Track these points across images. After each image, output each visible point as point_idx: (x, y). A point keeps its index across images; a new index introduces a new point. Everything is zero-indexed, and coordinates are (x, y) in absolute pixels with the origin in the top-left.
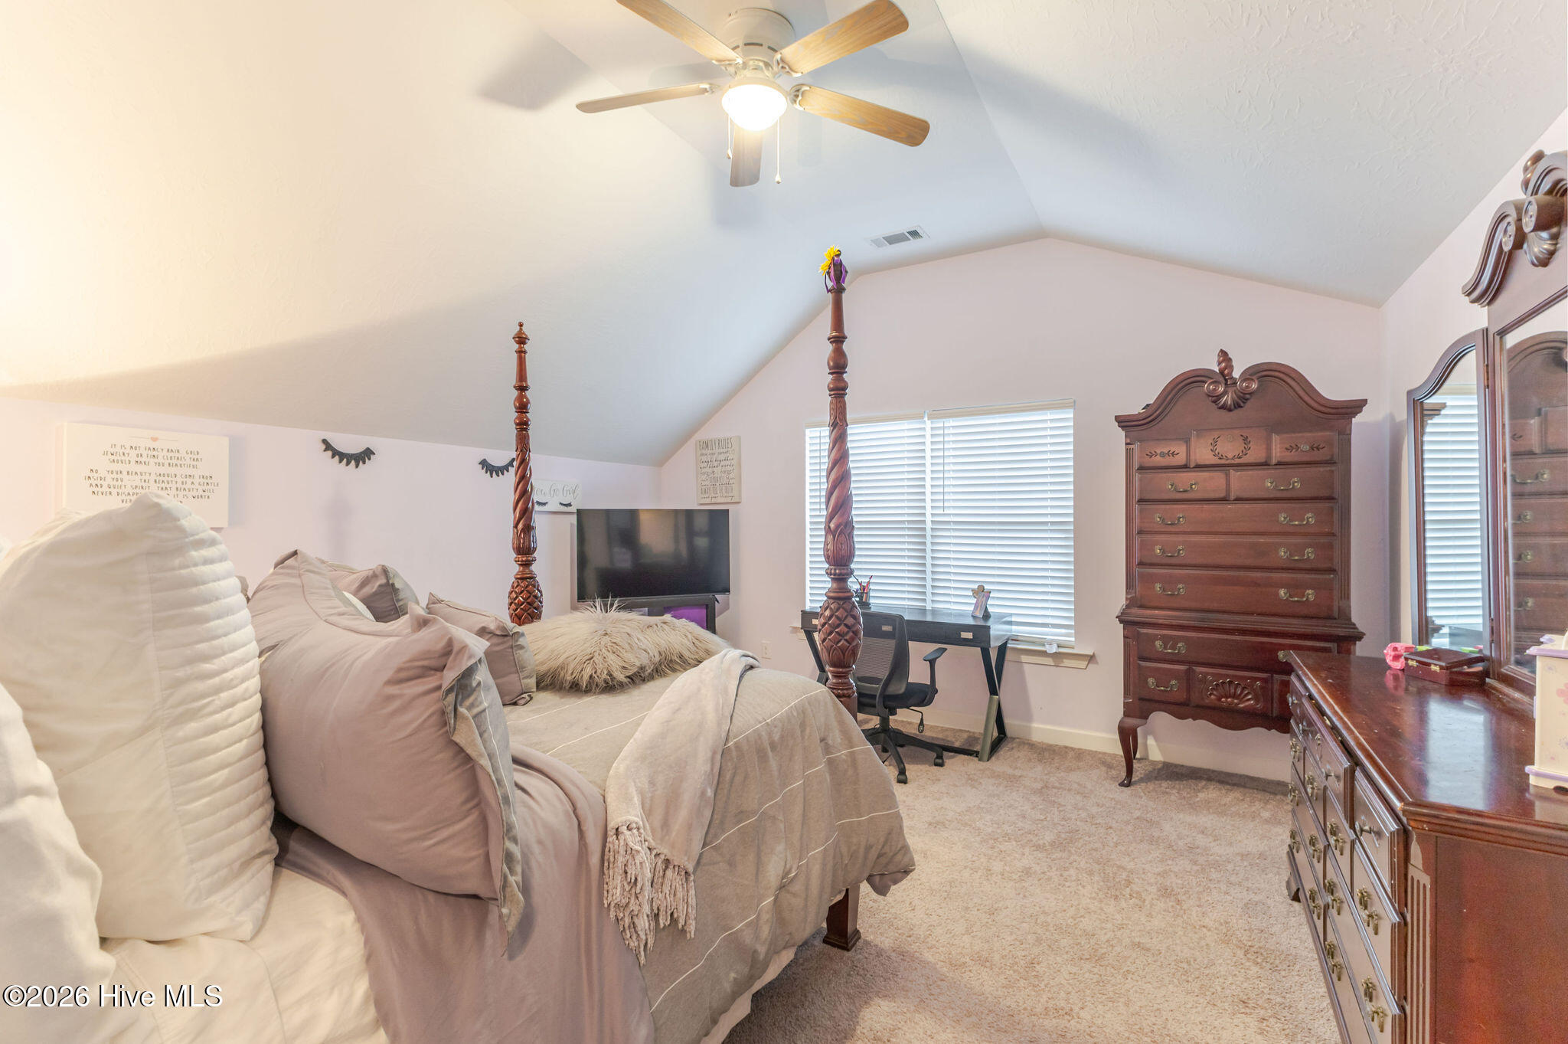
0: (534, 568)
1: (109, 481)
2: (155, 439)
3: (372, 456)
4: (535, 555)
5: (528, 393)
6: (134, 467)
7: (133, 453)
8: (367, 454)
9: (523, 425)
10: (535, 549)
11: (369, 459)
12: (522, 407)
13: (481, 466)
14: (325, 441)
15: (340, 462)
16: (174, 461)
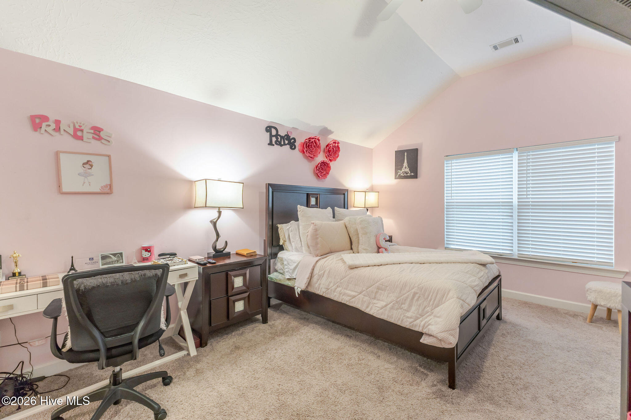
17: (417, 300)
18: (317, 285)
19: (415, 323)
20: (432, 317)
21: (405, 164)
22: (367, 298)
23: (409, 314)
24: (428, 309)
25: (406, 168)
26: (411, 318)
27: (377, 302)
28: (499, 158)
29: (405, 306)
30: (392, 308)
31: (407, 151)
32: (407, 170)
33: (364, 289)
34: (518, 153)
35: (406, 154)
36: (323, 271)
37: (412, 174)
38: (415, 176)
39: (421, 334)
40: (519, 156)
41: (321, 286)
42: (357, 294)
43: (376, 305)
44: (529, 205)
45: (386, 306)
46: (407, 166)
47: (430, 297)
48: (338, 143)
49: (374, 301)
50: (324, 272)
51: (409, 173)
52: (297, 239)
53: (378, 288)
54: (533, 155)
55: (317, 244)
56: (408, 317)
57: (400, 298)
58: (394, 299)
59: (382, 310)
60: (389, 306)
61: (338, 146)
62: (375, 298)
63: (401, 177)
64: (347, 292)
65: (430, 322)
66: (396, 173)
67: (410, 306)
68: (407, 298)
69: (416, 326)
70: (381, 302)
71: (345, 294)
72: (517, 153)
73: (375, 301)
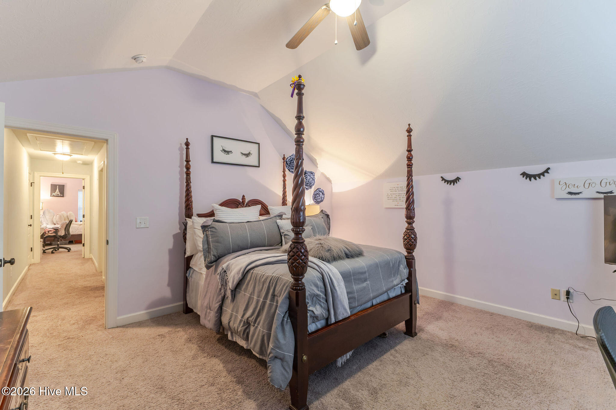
0: (414, 225)
1: (390, 196)
2: (398, 185)
3: (459, 180)
4: (414, 220)
5: (412, 153)
6: (394, 192)
7: (394, 189)
8: (458, 179)
9: (410, 166)
10: (414, 217)
11: (459, 181)
12: (410, 159)
13: (522, 176)
14: (442, 177)
15: (447, 184)
16: (402, 190)
21: (57, 190)
31: (59, 185)
32: (59, 193)
35: (58, 186)
37: (62, 195)
38: (63, 196)
46: (58, 191)
51: (59, 195)
63: (54, 196)
66: (51, 194)
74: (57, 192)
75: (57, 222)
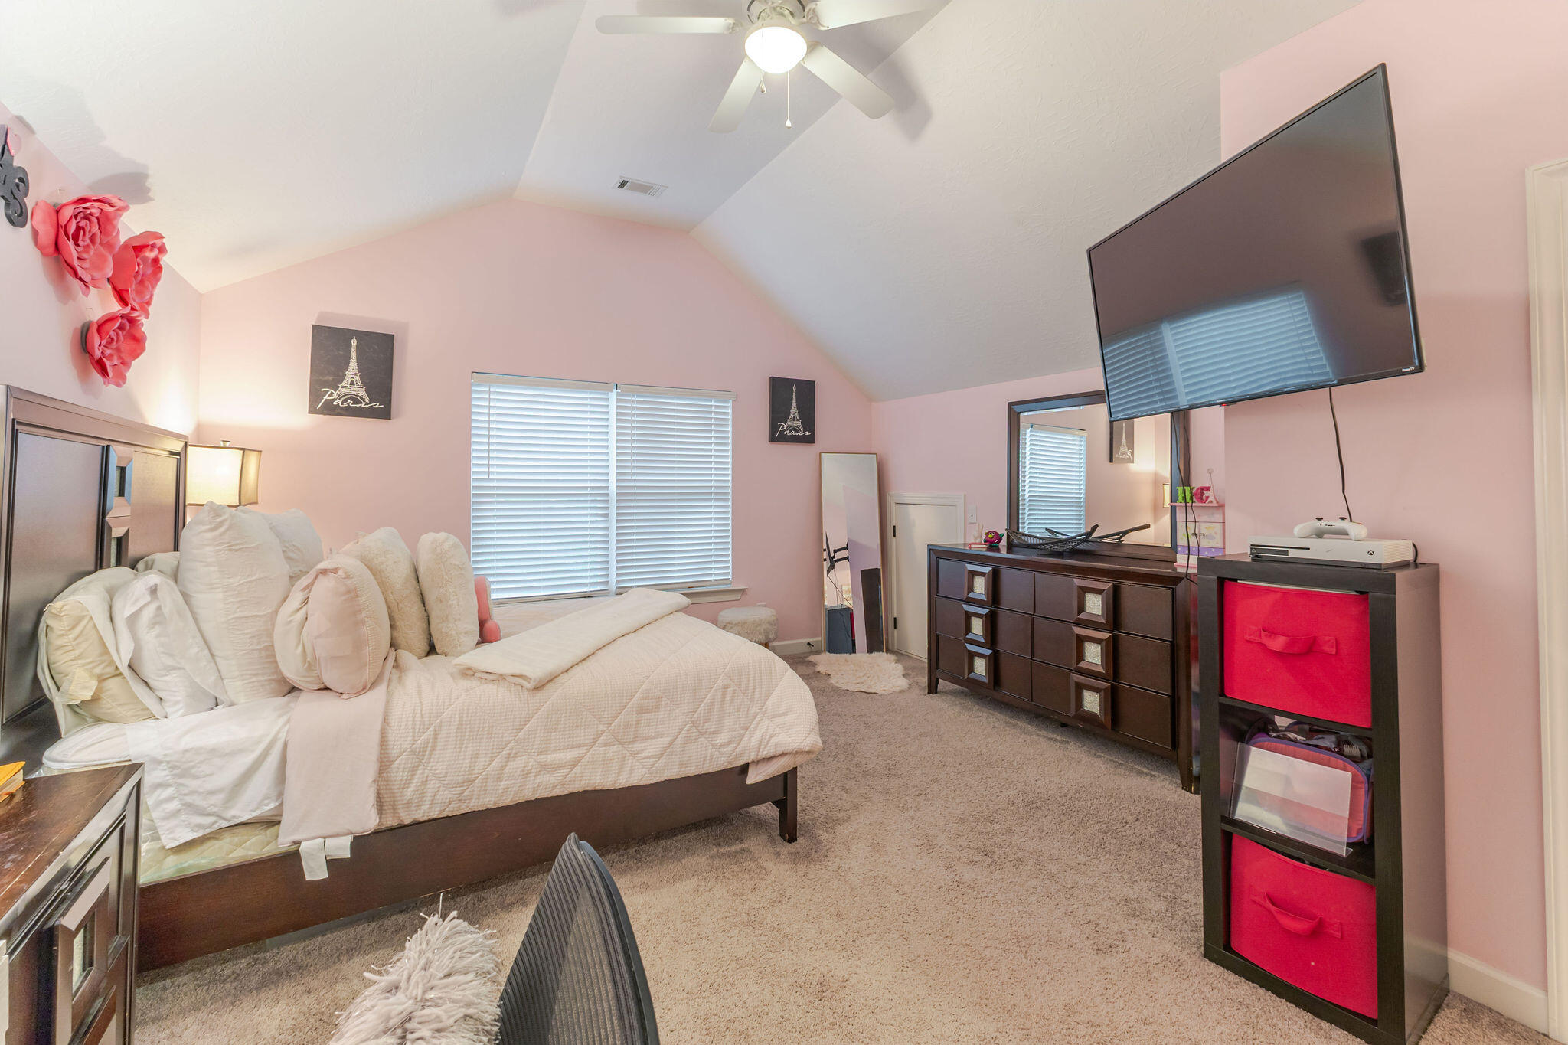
17: (732, 700)
18: (409, 792)
19: (739, 749)
20: (766, 721)
21: (352, 371)
22: (616, 747)
23: (722, 738)
24: (753, 710)
25: (352, 382)
26: (729, 743)
27: (643, 745)
28: (586, 398)
29: (711, 726)
30: (687, 741)
31: (360, 335)
32: (360, 391)
33: (601, 728)
34: (618, 394)
35: (354, 343)
36: (430, 732)
37: (377, 405)
38: (385, 414)
39: (744, 769)
40: (618, 401)
41: (433, 785)
42: (583, 750)
43: (643, 755)
44: (632, 494)
45: (671, 744)
46: (357, 379)
47: (751, 685)
48: (159, 249)
49: (635, 746)
50: (436, 735)
51: (367, 400)
52: (195, 650)
53: (642, 710)
54: (638, 402)
55: (358, 645)
56: (722, 745)
57: (698, 712)
58: (687, 720)
59: (663, 760)
60: (679, 740)
61: (156, 261)
62: (635, 740)
63: (330, 409)
64: (550, 758)
65: (770, 731)
66: (315, 395)
67: (721, 720)
68: (712, 704)
69: (742, 754)
70: (654, 740)
71: (544, 767)
72: (615, 391)
73: (637, 746)
74: (348, 379)
75: (311, 664)
